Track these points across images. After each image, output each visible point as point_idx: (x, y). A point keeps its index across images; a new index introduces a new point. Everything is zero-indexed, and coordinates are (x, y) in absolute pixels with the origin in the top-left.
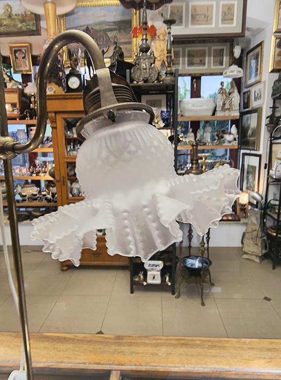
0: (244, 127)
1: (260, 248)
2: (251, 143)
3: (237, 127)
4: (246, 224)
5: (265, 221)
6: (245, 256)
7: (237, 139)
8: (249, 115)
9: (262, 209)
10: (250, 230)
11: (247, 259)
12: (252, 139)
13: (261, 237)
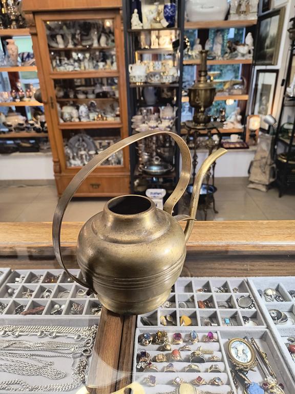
0: (261, 35)
1: (268, 177)
2: (268, 56)
3: (253, 36)
4: (255, 152)
5: (276, 147)
6: (251, 186)
7: (252, 51)
8: (268, 20)
9: (274, 134)
10: (258, 157)
11: (254, 189)
12: (269, 51)
13: (270, 165)
